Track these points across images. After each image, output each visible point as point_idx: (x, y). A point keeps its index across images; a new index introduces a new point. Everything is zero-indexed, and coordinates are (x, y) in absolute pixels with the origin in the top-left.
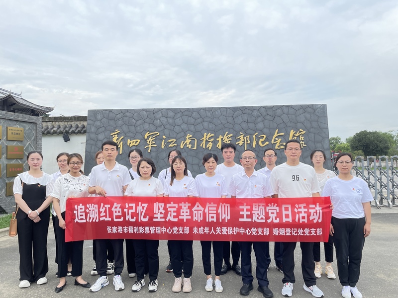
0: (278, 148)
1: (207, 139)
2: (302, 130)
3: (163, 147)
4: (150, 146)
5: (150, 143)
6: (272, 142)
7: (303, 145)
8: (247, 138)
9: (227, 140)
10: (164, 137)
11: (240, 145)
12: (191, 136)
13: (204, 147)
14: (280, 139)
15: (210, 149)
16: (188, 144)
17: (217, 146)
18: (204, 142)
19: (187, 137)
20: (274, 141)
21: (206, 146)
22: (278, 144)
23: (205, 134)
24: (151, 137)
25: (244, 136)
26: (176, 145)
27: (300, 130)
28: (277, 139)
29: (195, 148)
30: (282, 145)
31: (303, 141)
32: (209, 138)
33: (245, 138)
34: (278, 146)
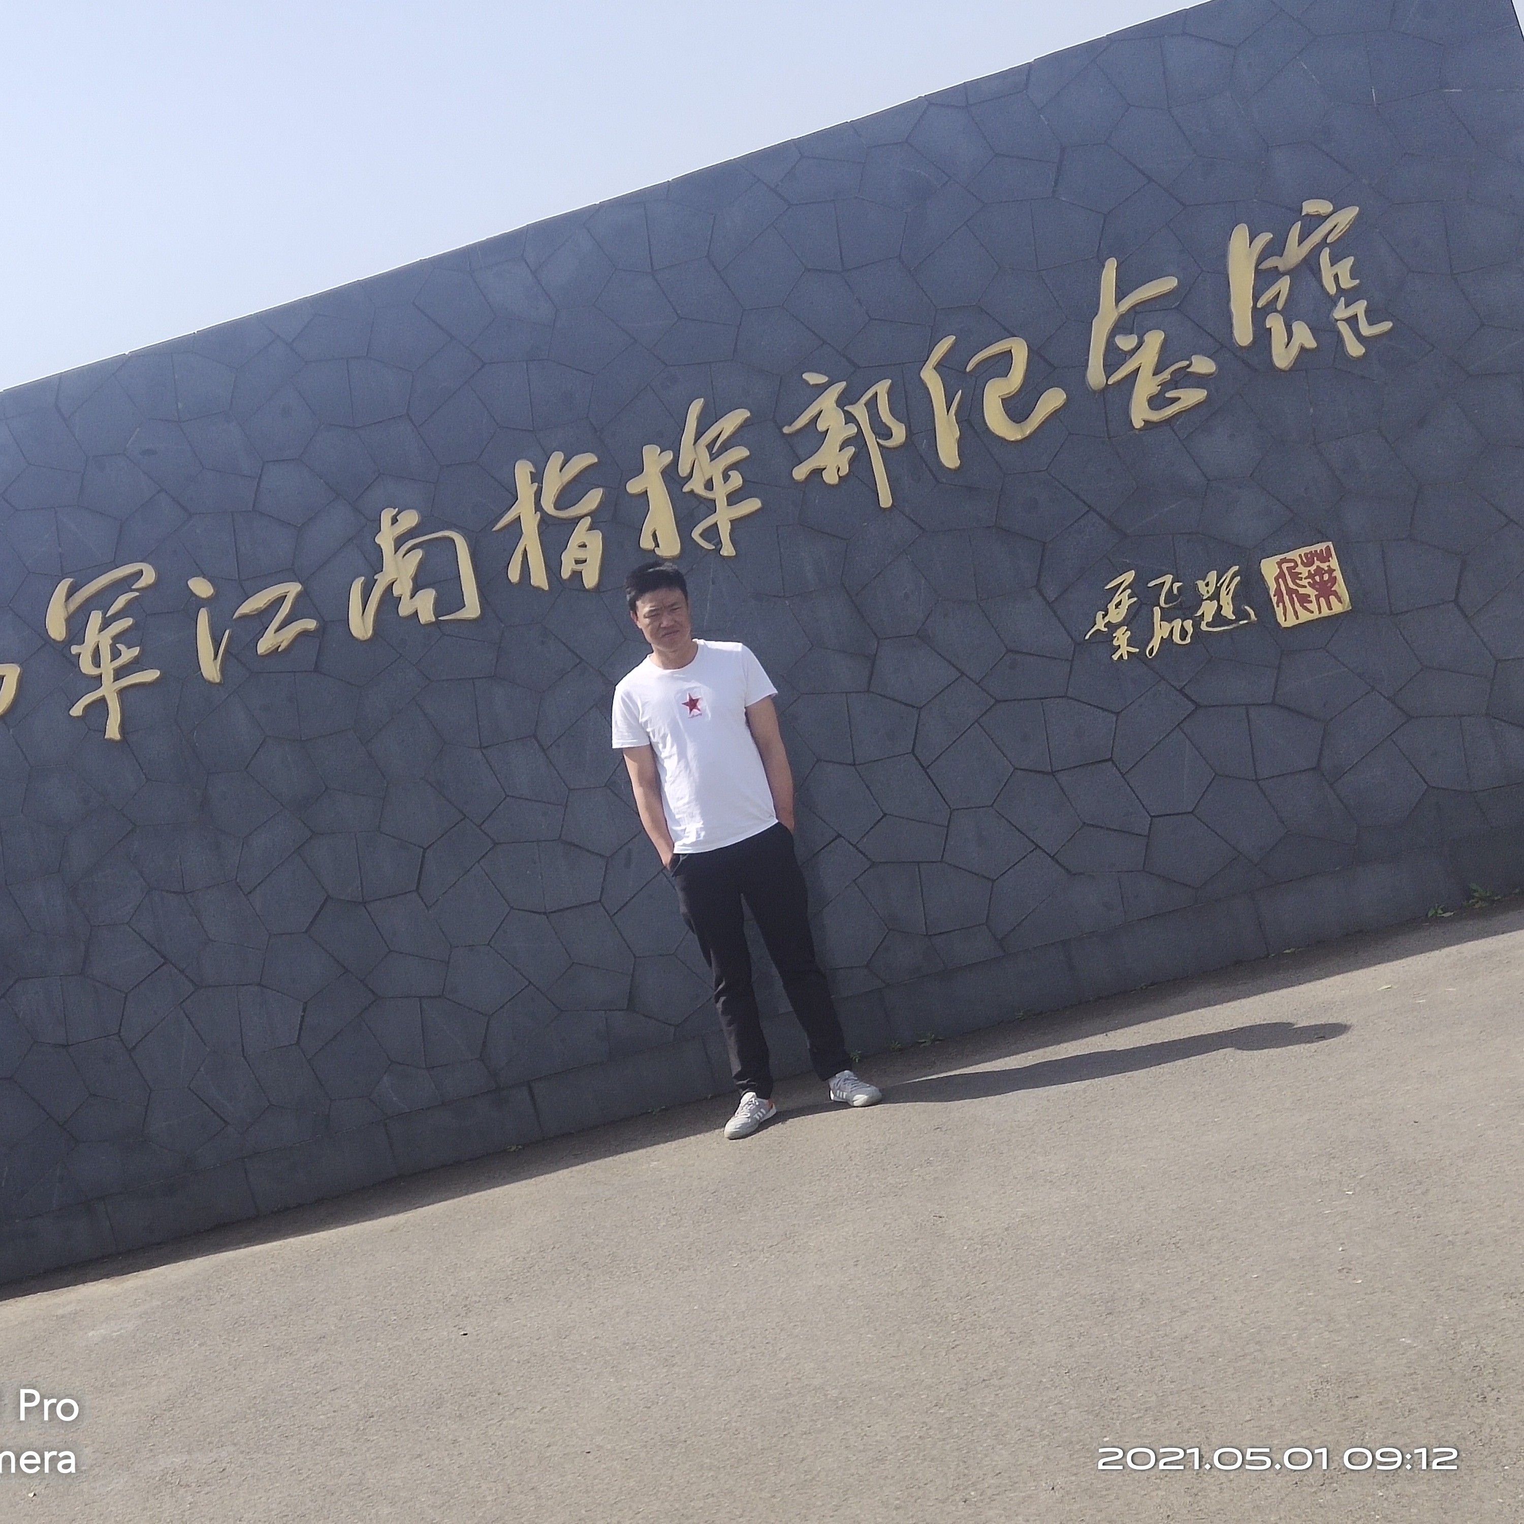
0: (1156, 416)
1: (548, 504)
2: (1324, 207)
3: (210, 669)
4: (109, 690)
5: (108, 668)
6: (1095, 376)
7: (1366, 330)
8: (872, 405)
9: (716, 470)
10: (201, 587)
11: (830, 477)
12: (410, 519)
13: (539, 578)
14: (1154, 340)
15: (591, 579)
16: (403, 589)
17: (646, 543)
18: (530, 540)
19: (385, 540)
20: (1110, 367)
21: (553, 566)
22: (1146, 387)
23: (523, 471)
24: (96, 618)
25: (843, 401)
26: (311, 624)
27: (1311, 207)
28: (1125, 343)
29: (472, 608)
30: (1183, 379)
31: (1351, 296)
32: (567, 497)
33: (859, 411)
34: (1156, 402)
